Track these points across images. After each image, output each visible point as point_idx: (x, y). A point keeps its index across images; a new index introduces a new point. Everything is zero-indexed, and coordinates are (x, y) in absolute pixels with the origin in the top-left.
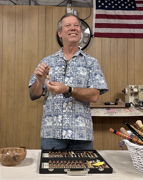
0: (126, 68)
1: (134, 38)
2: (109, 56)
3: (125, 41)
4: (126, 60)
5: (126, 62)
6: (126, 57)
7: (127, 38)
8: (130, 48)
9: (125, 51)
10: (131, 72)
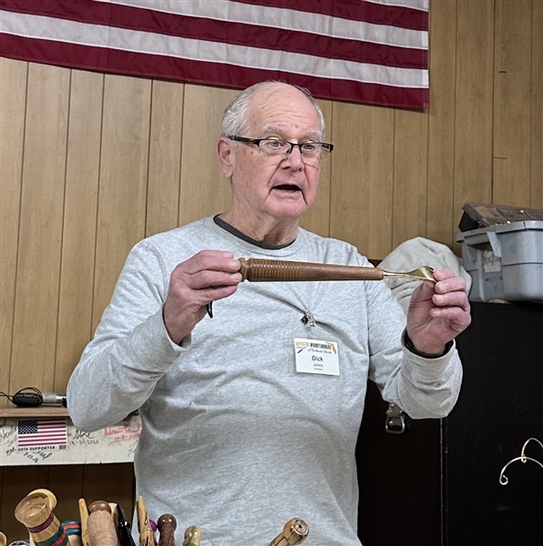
1: (184, 82)
2: (61, 160)
3: (140, 92)
4: (141, 183)
5: (141, 192)
6: (142, 168)
7: (152, 78)
8: (163, 128)
9: (138, 138)
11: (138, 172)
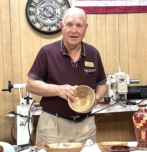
0: (118, 52)
1: (127, 13)
2: (96, 38)
3: (115, 17)
4: (117, 42)
6: (117, 38)
7: (118, 13)
8: (122, 26)
9: (115, 30)
10: (124, 56)
11: (116, 39)
